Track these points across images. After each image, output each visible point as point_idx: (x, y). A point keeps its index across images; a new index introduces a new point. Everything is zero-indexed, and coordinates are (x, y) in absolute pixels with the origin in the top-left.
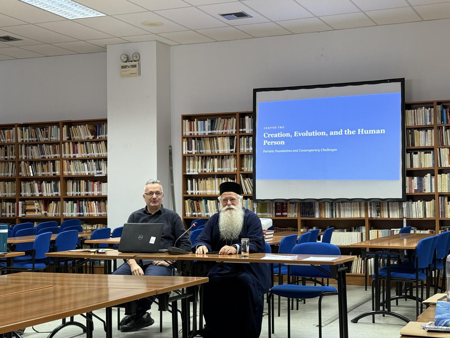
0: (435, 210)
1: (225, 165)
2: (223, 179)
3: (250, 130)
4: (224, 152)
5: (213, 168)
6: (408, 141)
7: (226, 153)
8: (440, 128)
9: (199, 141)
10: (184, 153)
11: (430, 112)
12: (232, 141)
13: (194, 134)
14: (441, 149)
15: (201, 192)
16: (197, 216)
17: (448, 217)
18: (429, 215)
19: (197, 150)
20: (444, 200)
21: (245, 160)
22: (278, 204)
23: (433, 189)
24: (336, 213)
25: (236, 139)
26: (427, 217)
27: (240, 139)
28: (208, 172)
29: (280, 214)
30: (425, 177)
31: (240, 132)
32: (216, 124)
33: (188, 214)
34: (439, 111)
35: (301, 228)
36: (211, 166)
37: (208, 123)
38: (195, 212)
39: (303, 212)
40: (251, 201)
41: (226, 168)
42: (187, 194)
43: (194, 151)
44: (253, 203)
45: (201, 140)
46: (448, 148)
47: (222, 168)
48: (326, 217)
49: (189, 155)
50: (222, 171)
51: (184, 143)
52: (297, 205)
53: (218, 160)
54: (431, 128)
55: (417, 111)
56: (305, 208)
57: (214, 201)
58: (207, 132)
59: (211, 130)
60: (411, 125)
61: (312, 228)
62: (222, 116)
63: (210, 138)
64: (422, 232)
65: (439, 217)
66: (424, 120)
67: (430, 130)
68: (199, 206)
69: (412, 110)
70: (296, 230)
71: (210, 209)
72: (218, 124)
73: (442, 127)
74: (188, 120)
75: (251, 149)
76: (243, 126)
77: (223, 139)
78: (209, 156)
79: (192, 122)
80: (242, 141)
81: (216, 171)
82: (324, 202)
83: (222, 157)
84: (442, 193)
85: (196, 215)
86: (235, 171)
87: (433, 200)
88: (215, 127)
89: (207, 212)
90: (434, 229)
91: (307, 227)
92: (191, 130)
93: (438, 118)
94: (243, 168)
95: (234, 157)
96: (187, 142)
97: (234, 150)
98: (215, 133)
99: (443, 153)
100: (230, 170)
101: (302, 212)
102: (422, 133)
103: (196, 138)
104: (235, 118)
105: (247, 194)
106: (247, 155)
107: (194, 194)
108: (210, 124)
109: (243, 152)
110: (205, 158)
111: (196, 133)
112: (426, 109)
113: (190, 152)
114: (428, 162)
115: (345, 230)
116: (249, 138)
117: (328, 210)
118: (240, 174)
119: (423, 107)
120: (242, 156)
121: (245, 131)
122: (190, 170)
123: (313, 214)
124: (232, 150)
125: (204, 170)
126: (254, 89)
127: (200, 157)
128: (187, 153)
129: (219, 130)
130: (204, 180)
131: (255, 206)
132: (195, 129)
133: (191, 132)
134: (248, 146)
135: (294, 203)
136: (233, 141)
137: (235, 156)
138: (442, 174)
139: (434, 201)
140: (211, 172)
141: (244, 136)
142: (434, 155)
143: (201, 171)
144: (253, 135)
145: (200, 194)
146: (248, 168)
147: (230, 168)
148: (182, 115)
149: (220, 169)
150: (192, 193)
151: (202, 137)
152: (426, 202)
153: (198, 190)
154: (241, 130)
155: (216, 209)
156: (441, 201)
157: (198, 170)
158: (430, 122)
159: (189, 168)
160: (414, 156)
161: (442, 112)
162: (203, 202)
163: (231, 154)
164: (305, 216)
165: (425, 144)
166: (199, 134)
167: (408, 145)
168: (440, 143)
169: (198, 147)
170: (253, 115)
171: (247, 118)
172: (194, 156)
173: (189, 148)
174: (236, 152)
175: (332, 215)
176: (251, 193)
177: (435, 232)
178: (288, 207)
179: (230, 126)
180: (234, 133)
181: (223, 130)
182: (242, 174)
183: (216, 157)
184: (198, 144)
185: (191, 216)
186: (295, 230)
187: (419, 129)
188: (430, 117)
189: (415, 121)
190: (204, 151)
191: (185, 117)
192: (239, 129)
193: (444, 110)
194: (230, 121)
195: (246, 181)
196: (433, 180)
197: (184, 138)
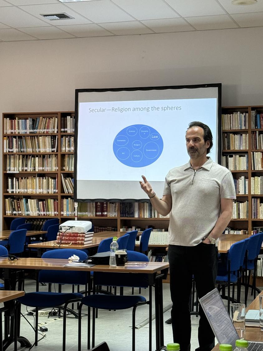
0: (248, 211)
1: (46, 165)
2: (44, 178)
3: (72, 130)
4: (45, 151)
5: (34, 167)
6: (224, 144)
7: (48, 152)
8: (254, 132)
9: (20, 139)
10: (5, 151)
11: (245, 117)
12: (53, 140)
13: (15, 132)
14: (254, 153)
15: (22, 191)
16: (17, 215)
17: (260, 218)
18: (243, 216)
19: (18, 149)
20: (257, 201)
21: (66, 159)
22: (99, 204)
23: (247, 192)
24: (154, 213)
25: (58, 139)
26: (241, 218)
27: (62, 138)
28: (29, 171)
29: (100, 213)
30: (239, 179)
31: (61, 131)
32: (37, 124)
33: (9, 212)
34: (253, 116)
35: (121, 228)
36: (32, 165)
37: (29, 122)
38: (15, 211)
39: (123, 212)
40: (71, 200)
41: (47, 167)
42: (8, 192)
43: (15, 150)
44: (74, 202)
45: (22, 138)
46: (261, 152)
47: (43, 167)
48: (145, 217)
49: (10, 153)
50: (43, 170)
51: (5, 141)
52: (117, 205)
53: (39, 159)
54: (245, 132)
55: (232, 115)
56: (125, 208)
57: (35, 200)
58: (28, 131)
59: (33, 129)
60: (227, 129)
61: (131, 228)
62: (44, 116)
63: (31, 137)
64: (236, 233)
65: (252, 218)
66: (239, 124)
67: (245, 135)
68: (19, 205)
69: (229, 115)
70: (116, 230)
71: (31, 207)
72: (40, 123)
73: (256, 131)
74: (9, 118)
75: (72, 148)
76: (65, 126)
77: (45, 138)
78: (30, 155)
79: (13, 121)
80: (64, 141)
81: (37, 170)
82: (144, 203)
83: (43, 156)
84: (255, 195)
85: (16, 213)
86: (57, 171)
87: (246, 201)
88: (37, 126)
89: (28, 210)
90: (247, 229)
91: (126, 227)
92: (12, 129)
93: (252, 123)
94: (64, 168)
95: (56, 157)
96: (7, 141)
97: (55, 149)
98: (36, 132)
99: (257, 157)
100: (52, 168)
101: (121, 212)
102: (237, 137)
103: (17, 137)
104: (57, 117)
105: (68, 193)
106: (68, 154)
107: (15, 193)
108: (31, 123)
109: (64, 151)
110: (26, 157)
111: (17, 131)
112: (241, 114)
113: (10, 150)
114: (242, 165)
115: (163, 230)
116: (70, 138)
117: (147, 210)
118: (61, 173)
119: (239, 112)
120: (63, 156)
121: (67, 131)
122: (11, 169)
123: (133, 214)
124: (53, 149)
125: (25, 169)
126: (76, 90)
127: (21, 156)
128: (8, 152)
129: (40, 129)
130: (25, 179)
131: (76, 205)
132: (17, 127)
133: (13, 131)
134: (69, 146)
135: (114, 203)
136: (55, 140)
137: (56, 155)
138: (255, 177)
139: (247, 203)
140: (32, 171)
141: (65, 135)
142: (248, 158)
143: (22, 170)
144: (75, 135)
145: (20, 193)
146: (69, 168)
147: (51, 167)
148: (3, 113)
149: (41, 168)
150: (13, 192)
151: (23, 136)
152: (240, 204)
153: (19, 188)
154: (62, 130)
155: (36, 208)
156: (254, 202)
157: (19, 168)
158: (245, 127)
159: (10, 166)
160: (229, 159)
161: (256, 117)
162: (24, 200)
163: (53, 153)
164: (125, 216)
165: (240, 147)
166: (21, 133)
167: (224, 148)
168: (254, 147)
169: (19, 146)
170: (75, 115)
171: (69, 118)
172: (15, 155)
173: (10, 146)
174: (57, 151)
175: (151, 215)
176: (72, 193)
177: (248, 232)
178: (108, 206)
179: (51, 126)
180: (56, 132)
181: (45, 129)
182: (63, 173)
183: (37, 156)
184: (19, 142)
185: (11, 215)
186: (114, 230)
187: (235, 133)
188: (245, 122)
189: (231, 125)
190: (25, 150)
191: (6, 116)
192: (61, 128)
193: (258, 116)
194: (52, 121)
195: (67, 180)
196: (247, 182)
197: (5, 136)
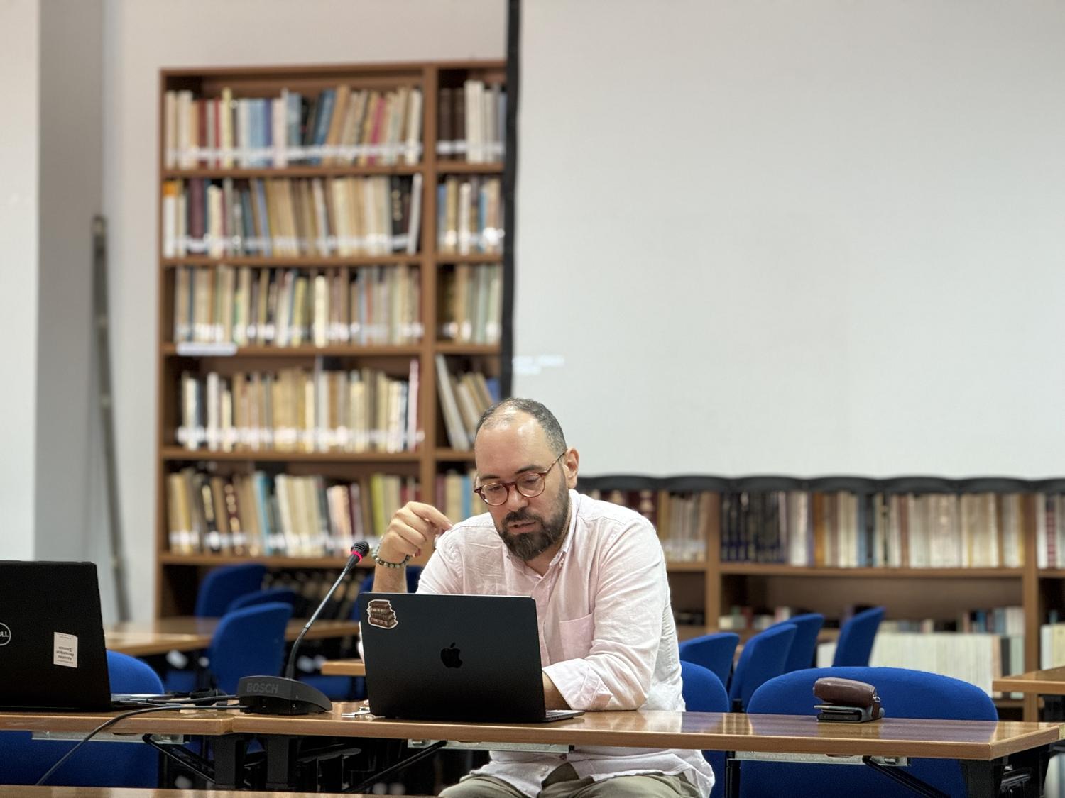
1: (364, 313)
2: (355, 376)
3: (489, 149)
4: (361, 248)
5: (305, 324)
7: (372, 253)
9: (241, 193)
10: (169, 251)
12: (400, 198)
13: (218, 161)
15: (250, 436)
16: (224, 553)
19: (230, 240)
21: (462, 286)
24: (885, 543)
25: (422, 188)
27: (442, 189)
28: (282, 342)
31: (439, 157)
32: (324, 118)
33: (185, 540)
35: (725, 612)
36: (297, 317)
37: (285, 111)
38: (217, 532)
39: (734, 537)
41: (370, 323)
42: (178, 444)
43: (215, 244)
45: (251, 189)
47: (350, 324)
48: (842, 563)
49: (192, 261)
50: (350, 338)
51: (170, 203)
52: (706, 503)
53: (331, 285)
56: (743, 520)
57: (311, 481)
58: (283, 154)
59: (303, 144)
61: (771, 612)
62: (358, 82)
63: (295, 182)
68: (236, 503)
71: (291, 515)
72: (336, 119)
74: (189, 95)
75: (492, 237)
76: (456, 129)
77: (360, 187)
78: (287, 269)
79: (211, 104)
80: (451, 199)
81: (320, 339)
82: (834, 493)
83: (351, 274)
85: (219, 544)
86: (415, 341)
88: (322, 130)
89: (275, 528)
91: (749, 609)
92: (202, 141)
94: (452, 329)
95: (411, 275)
96: (182, 201)
97: (409, 241)
98: (318, 161)
101: (725, 537)
103: (228, 181)
104: (417, 87)
106: (470, 263)
107: (214, 446)
108: (295, 117)
109: (451, 250)
110: (268, 276)
111: (225, 156)
115: (928, 625)
116: (481, 184)
117: (848, 528)
118: (436, 353)
120: (446, 271)
121: (465, 153)
122: (197, 335)
123: (781, 548)
124: (400, 241)
125: (262, 335)
127: (245, 275)
128: (182, 253)
129: (338, 144)
130: (262, 381)
132: (226, 136)
133: (208, 154)
134: (477, 225)
136: (407, 197)
137: (414, 267)
140: (294, 342)
141: (456, 174)
143: (250, 339)
144: (504, 173)
145: (241, 448)
146: (476, 329)
147: (388, 324)
148: (162, 70)
149: (340, 332)
150: (203, 445)
151: (261, 179)
153: (234, 426)
154: (445, 147)
155: (315, 519)
157: (232, 333)
159: (191, 320)
162: (257, 483)
163: (397, 258)
164: (741, 557)
166: (245, 164)
169: (238, 226)
170: (504, 76)
172: (216, 267)
173: (196, 224)
174: (419, 248)
175: (870, 555)
178: (662, 513)
179: (391, 130)
180: (412, 159)
181: (359, 143)
182: (444, 355)
183: (322, 272)
184: (237, 208)
185: (196, 550)
186: (691, 624)
190: (264, 243)
191: (175, 82)
192: (437, 141)
194: (395, 104)
195: (463, 388)
197: (172, 180)
